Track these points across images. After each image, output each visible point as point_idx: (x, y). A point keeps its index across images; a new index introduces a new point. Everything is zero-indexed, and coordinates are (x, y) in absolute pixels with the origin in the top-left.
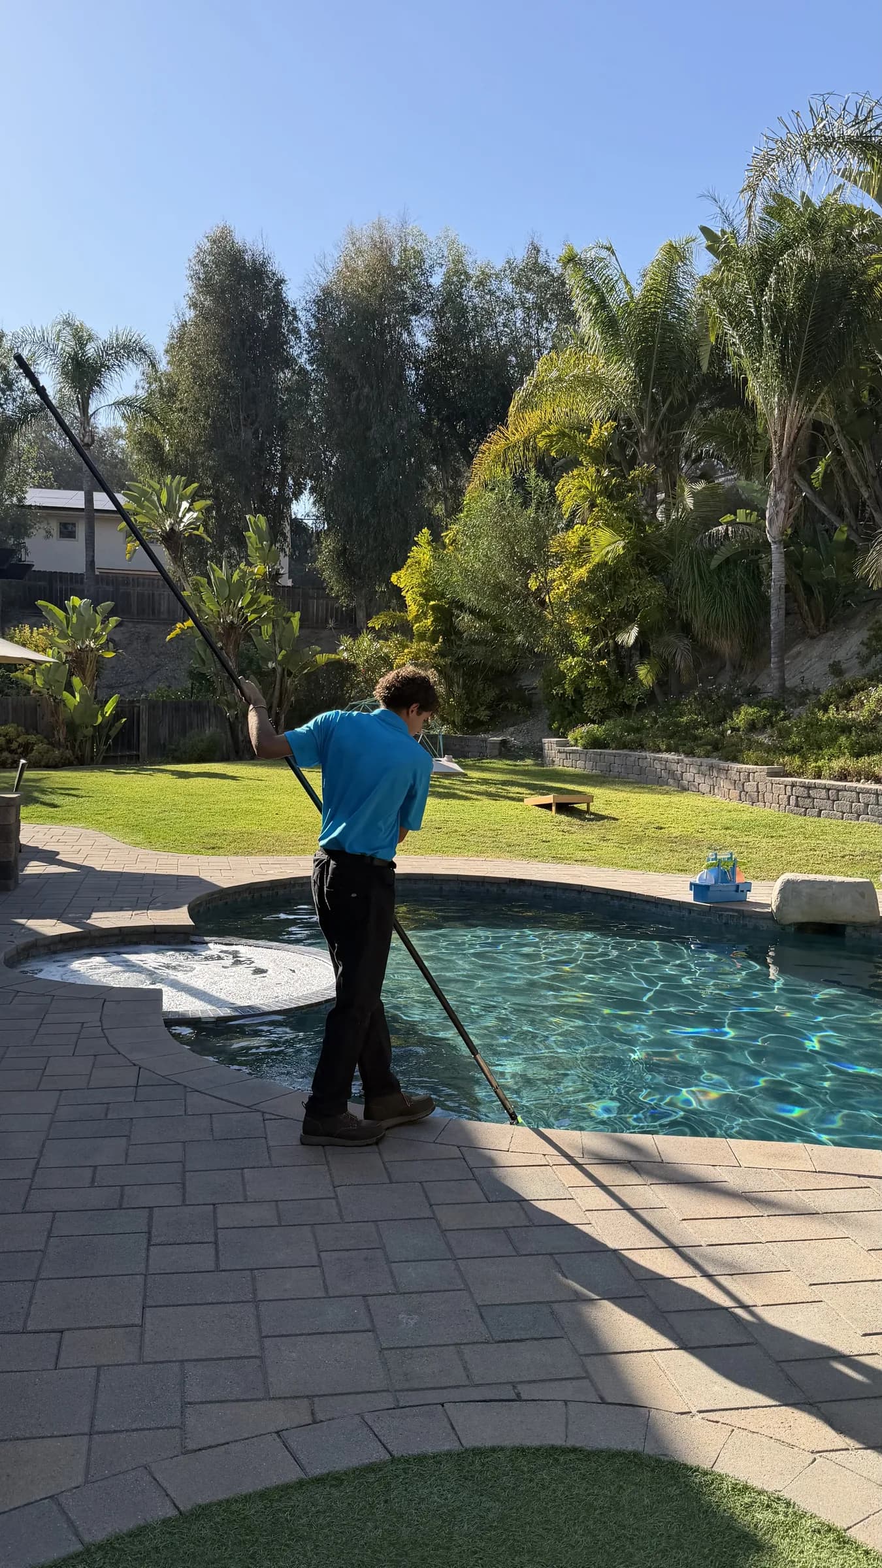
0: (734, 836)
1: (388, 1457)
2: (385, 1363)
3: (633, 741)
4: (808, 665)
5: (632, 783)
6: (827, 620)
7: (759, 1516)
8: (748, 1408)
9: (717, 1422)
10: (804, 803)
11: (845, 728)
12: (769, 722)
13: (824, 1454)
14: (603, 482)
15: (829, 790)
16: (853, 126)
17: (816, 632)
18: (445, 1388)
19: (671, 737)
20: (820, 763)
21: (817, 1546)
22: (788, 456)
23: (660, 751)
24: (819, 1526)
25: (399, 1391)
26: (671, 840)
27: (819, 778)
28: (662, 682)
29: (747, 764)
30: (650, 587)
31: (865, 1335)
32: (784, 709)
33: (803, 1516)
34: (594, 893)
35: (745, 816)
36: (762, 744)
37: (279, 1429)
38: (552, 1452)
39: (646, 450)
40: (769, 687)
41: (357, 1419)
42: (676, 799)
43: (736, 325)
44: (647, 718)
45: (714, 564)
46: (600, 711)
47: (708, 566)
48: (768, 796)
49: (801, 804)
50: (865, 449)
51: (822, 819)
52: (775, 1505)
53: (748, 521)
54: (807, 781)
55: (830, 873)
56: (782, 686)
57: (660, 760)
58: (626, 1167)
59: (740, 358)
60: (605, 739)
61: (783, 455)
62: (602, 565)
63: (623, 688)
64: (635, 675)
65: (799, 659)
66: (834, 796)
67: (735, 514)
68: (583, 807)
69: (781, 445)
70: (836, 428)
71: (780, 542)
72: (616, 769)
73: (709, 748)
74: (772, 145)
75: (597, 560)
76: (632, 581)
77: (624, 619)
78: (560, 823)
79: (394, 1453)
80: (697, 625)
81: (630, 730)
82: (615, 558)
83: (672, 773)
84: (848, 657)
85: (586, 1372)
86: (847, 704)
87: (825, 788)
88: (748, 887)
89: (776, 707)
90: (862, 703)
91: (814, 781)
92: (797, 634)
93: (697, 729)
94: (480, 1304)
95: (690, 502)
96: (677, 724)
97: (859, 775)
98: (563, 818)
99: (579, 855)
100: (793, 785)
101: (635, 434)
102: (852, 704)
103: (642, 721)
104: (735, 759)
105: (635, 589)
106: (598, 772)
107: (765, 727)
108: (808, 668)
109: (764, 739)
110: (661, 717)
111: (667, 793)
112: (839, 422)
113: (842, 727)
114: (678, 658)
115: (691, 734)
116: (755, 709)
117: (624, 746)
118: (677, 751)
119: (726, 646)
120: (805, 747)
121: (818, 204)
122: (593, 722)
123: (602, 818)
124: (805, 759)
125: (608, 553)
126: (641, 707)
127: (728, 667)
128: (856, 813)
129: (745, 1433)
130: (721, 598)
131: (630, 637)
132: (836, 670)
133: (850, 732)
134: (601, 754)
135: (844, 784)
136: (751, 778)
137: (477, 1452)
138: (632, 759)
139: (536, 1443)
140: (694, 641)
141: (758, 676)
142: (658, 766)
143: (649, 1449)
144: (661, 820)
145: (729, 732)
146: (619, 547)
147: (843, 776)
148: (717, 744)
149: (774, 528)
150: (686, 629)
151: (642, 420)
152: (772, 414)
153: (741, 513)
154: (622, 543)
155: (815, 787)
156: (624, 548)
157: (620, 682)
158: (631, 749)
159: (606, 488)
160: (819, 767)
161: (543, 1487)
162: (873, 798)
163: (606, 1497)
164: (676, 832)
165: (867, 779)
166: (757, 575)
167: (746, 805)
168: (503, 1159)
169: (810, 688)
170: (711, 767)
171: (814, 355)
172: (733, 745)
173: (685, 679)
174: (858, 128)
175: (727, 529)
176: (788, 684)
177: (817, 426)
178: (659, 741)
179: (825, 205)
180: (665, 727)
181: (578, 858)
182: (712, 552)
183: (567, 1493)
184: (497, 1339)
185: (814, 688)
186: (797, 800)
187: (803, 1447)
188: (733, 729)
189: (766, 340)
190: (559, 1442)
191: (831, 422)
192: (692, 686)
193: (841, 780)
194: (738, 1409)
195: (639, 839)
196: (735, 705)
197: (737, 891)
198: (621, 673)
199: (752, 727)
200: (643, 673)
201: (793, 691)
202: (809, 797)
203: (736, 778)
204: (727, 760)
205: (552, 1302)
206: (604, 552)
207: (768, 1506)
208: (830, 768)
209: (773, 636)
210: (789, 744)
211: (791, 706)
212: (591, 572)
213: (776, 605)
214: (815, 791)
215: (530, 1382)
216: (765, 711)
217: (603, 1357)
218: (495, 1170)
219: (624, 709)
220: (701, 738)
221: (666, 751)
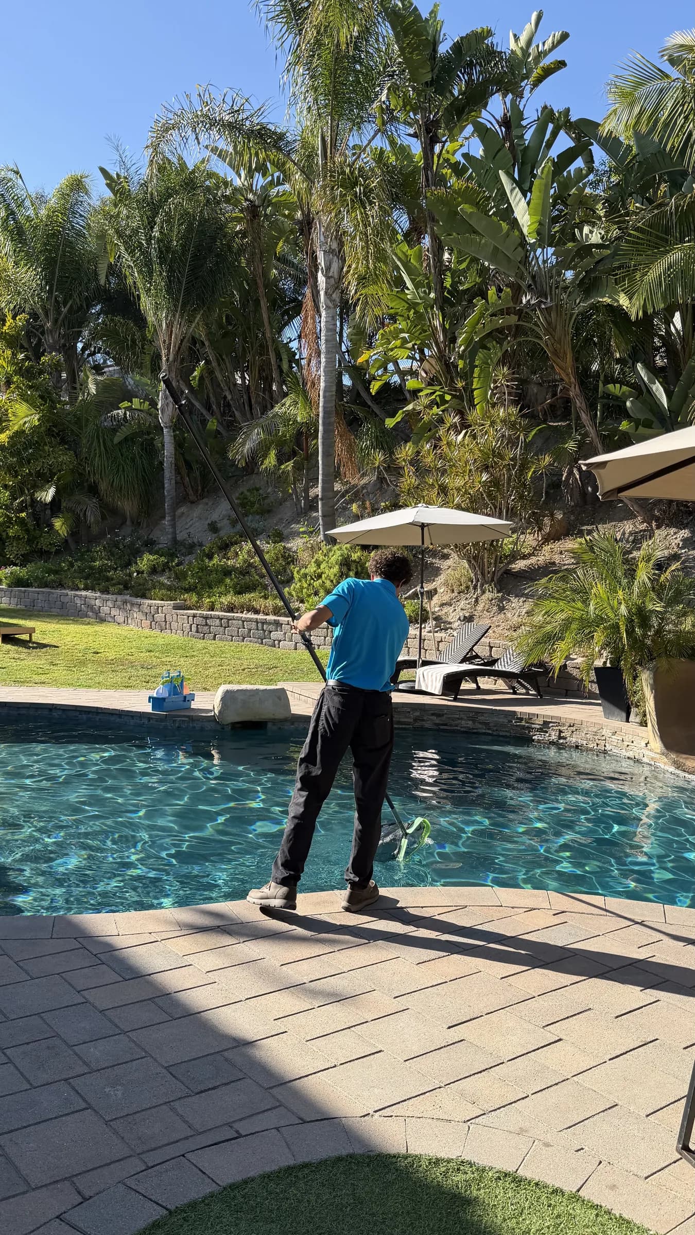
0: (158, 658)
1: (165, 1212)
2: (116, 1132)
3: (54, 581)
4: (191, 523)
5: (56, 616)
6: (203, 490)
7: (456, 1179)
8: (405, 1100)
9: (391, 1116)
10: (203, 630)
11: (227, 572)
12: (166, 567)
13: (473, 1121)
14: (17, 364)
15: (222, 619)
16: (229, 114)
17: (192, 497)
18: (177, 1141)
19: (86, 578)
20: (212, 600)
21: (504, 1189)
22: (174, 360)
23: (78, 589)
24: (497, 1175)
25: (141, 1154)
26: (111, 662)
27: (213, 610)
28: (74, 533)
29: (155, 599)
30: (62, 454)
31: (449, 1028)
32: (177, 557)
33: (484, 1170)
34: (64, 710)
35: (161, 641)
36: (163, 584)
37: (57, 1214)
38: (289, 1170)
39: (51, 341)
40: (164, 540)
41: (121, 1188)
42: (99, 628)
43: (132, 253)
44: (64, 562)
45: (116, 440)
46: (21, 555)
47: (112, 441)
48: (174, 625)
49: (200, 630)
50: (227, 361)
51: (217, 641)
52: (462, 1168)
53: (142, 408)
54: (205, 613)
55: (239, 683)
56: (174, 540)
57: (80, 596)
58: (218, 932)
59: (134, 277)
60: (28, 579)
61: (171, 359)
62: (20, 433)
63: (40, 536)
64: (51, 526)
65: (184, 518)
66: (225, 624)
67: (131, 402)
68: (25, 637)
69: (169, 351)
70: (207, 343)
71: (170, 427)
72: (39, 605)
73: (121, 587)
74: (171, 116)
75: (16, 428)
76: (46, 448)
77: (43, 479)
78: (8, 652)
79: (169, 1207)
80: (103, 486)
81: (50, 572)
82: (31, 428)
83: (91, 607)
84: (220, 518)
85: (278, 1100)
86: (225, 554)
87: (219, 618)
88: (192, 697)
89: (172, 556)
90: (237, 553)
91: (208, 613)
92: (183, 499)
93: (109, 572)
94: (166, 1065)
95: (93, 389)
96: (92, 568)
97: (244, 608)
98: (9, 647)
99: (37, 678)
100: (194, 616)
101: (42, 326)
102: (229, 554)
103: (60, 564)
104: (144, 596)
105: (49, 455)
106: (23, 607)
107: (164, 570)
108: (191, 526)
109: (164, 580)
110: (76, 561)
111: (89, 624)
112: (209, 340)
113: (224, 572)
114: (89, 513)
115: (104, 576)
116: (155, 557)
117: (46, 585)
118: (93, 589)
119: (128, 506)
120: (199, 586)
121: (191, 167)
122: (16, 565)
123: (44, 646)
124: (200, 596)
125: (25, 423)
126: (58, 552)
127: (128, 522)
128: (242, 636)
129: (414, 1119)
130: (123, 468)
131: (48, 495)
132: (213, 528)
133: (231, 575)
134: (25, 591)
135: (233, 614)
136: (160, 611)
137: (233, 1187)
138: (55, 596)
139: (275, 1167)
140: (100, 500)
141: (152, 530)
142: (78, 601)
143: (358, 1151)
144: (96, 646)
145: (135, 574)
146: (35, 419)
147: (231, 608)
148: (127, 584)
149: (165, 415)
150: (93, 490)
151: (47, 315)
152: (161, 326)
153: (135, 400)
154: (37, 417)
155: (211, 618)
156: (39, 420)
157: (37, 532)
158: (53, 588)
159: (21, 368)
160: (212, 602)
161: (299, 1201)
162: (254, 625)
163: (348, 1195)
164: (111, 655)
165: (248, 611)
166: (151, 450)
167: (156, 632)
168: (119, 942)
169: (196, 541)
170: (125, 602)
171: (193, 285)
172: (140, 585)
173: (95, 530)
174: (233, 116)
175: (125, 414)
176: (179, 538)
177: (194, 340)
178: (77, 581)
179: (196, 168)
180: (81, 570)
181: (37, 681)
182: (114, 430)
183: (320, 1201)
184: (196, 1091)
185: (198, 542)
186: (197, 627)
187: (457, 1120)
188: (138, 573)
189: (156, 267)
190: (292, 1162)
191: (203, 338)
192: (102, 535)
193: (229, 612)
194: (399, 1103)
195: (83, 663)
196: (137, 553)
197: (184, 701)
198: (38, 525)
199: (154, 570)
200: (58, 524)
201: (182, 543)
202: (207, 625)
203: (146, 611)
204: (137, 596)
205: (222, 1051)
206: (22, 422)
207: (458, 1169)
208: (221, 603)
209: (167, 500)
210: (185, 584)
211: (182, 554)
212: (11, 438)
213: (168, 476)
214: (211, 620)
215: (241, 1120)
216: (163, 559)
217: (283, 1086)
218: (117, 952)
219: (43, 554)
220: (112, 579)
221: (84, 589)
